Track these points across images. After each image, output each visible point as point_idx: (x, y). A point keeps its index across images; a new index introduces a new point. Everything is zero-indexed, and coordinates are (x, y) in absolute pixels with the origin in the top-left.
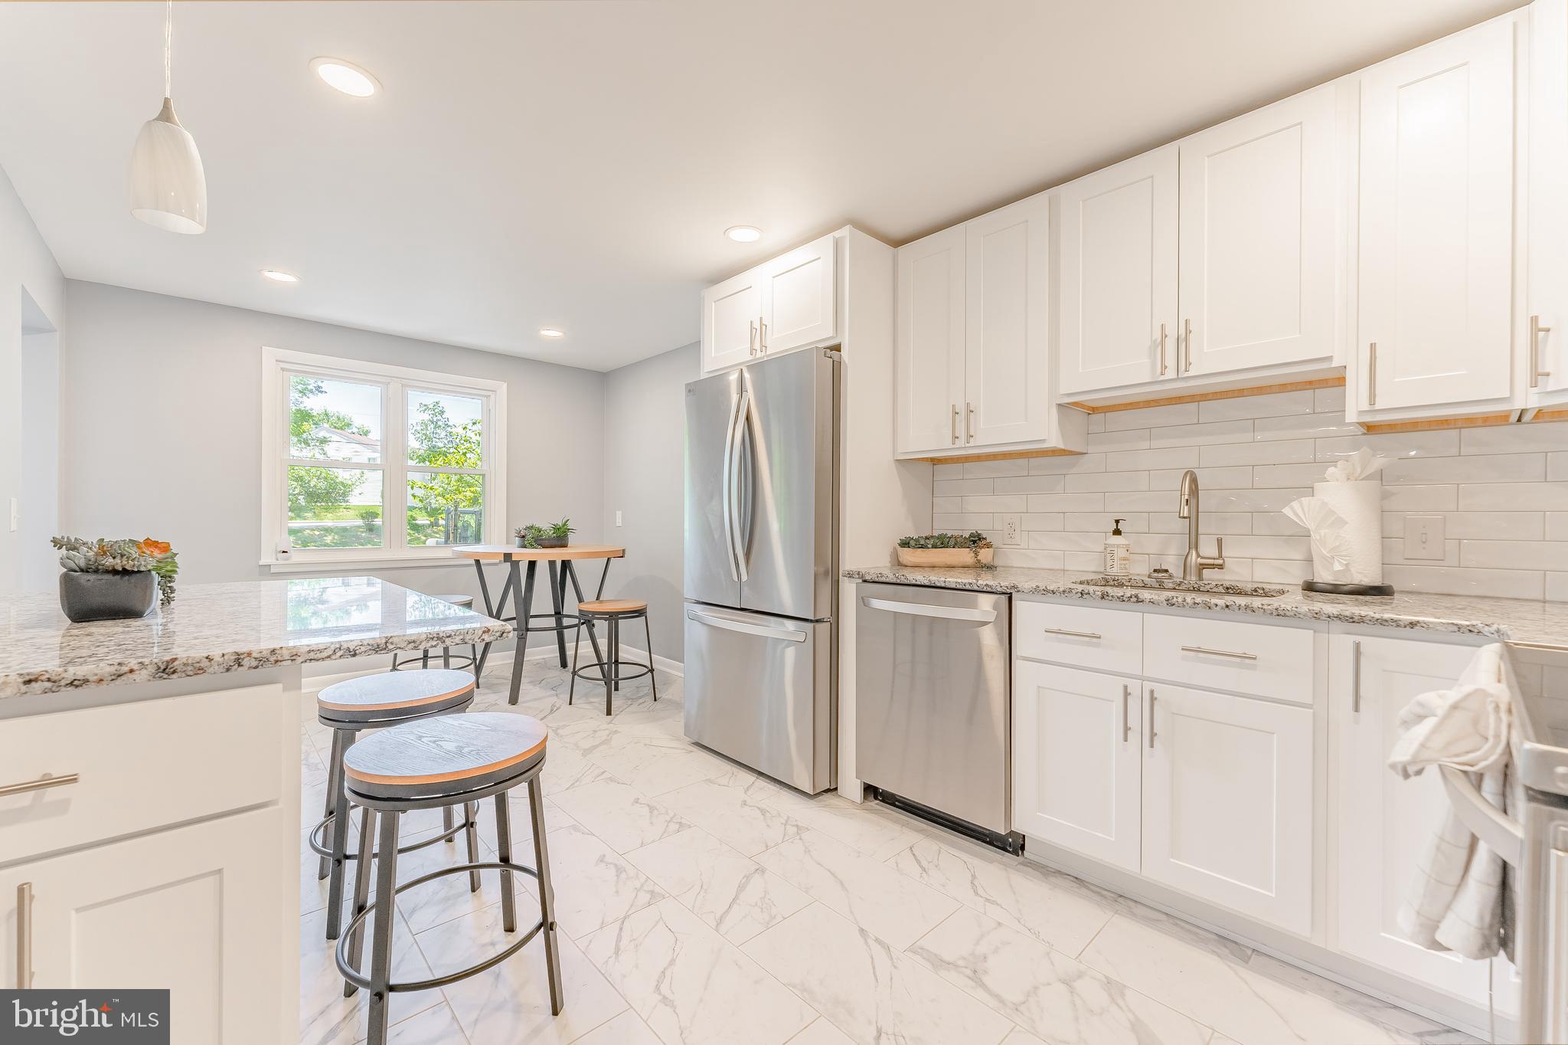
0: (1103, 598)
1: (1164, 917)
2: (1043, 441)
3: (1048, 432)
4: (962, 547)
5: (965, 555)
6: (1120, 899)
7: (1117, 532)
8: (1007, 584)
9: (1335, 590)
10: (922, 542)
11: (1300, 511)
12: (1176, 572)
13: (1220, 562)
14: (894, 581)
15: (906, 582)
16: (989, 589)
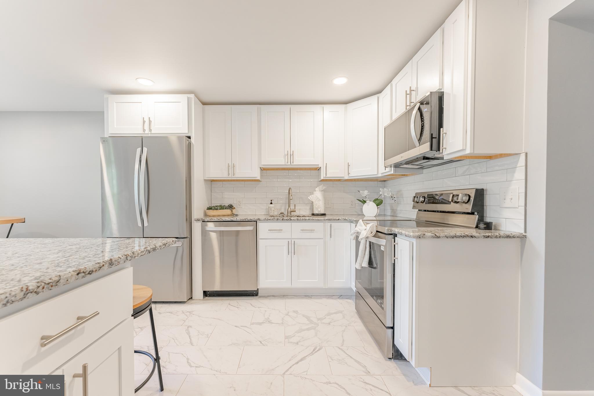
0: (282, 220)
1: (294, 296)
2: (256, 177)
3: (256, 174)
4: (228, 209)
5: (228, 212)
6: (284, 296)
7: (271, 203)
8: (256, 218)
9: (318, 215)
10: (216, 208)
11: (311, 198)
12: (286, 213)
13: (295, 210)
14: (217, 220)
15: (222, 220)
16: (251, 220)
